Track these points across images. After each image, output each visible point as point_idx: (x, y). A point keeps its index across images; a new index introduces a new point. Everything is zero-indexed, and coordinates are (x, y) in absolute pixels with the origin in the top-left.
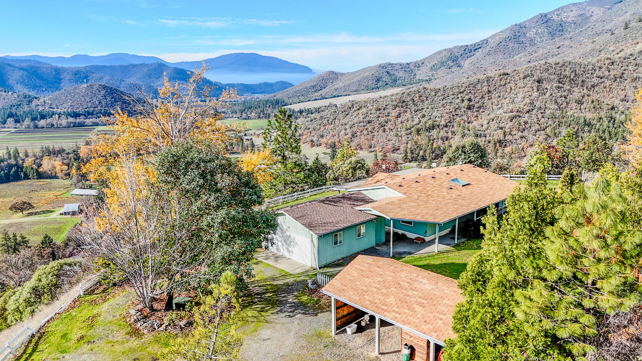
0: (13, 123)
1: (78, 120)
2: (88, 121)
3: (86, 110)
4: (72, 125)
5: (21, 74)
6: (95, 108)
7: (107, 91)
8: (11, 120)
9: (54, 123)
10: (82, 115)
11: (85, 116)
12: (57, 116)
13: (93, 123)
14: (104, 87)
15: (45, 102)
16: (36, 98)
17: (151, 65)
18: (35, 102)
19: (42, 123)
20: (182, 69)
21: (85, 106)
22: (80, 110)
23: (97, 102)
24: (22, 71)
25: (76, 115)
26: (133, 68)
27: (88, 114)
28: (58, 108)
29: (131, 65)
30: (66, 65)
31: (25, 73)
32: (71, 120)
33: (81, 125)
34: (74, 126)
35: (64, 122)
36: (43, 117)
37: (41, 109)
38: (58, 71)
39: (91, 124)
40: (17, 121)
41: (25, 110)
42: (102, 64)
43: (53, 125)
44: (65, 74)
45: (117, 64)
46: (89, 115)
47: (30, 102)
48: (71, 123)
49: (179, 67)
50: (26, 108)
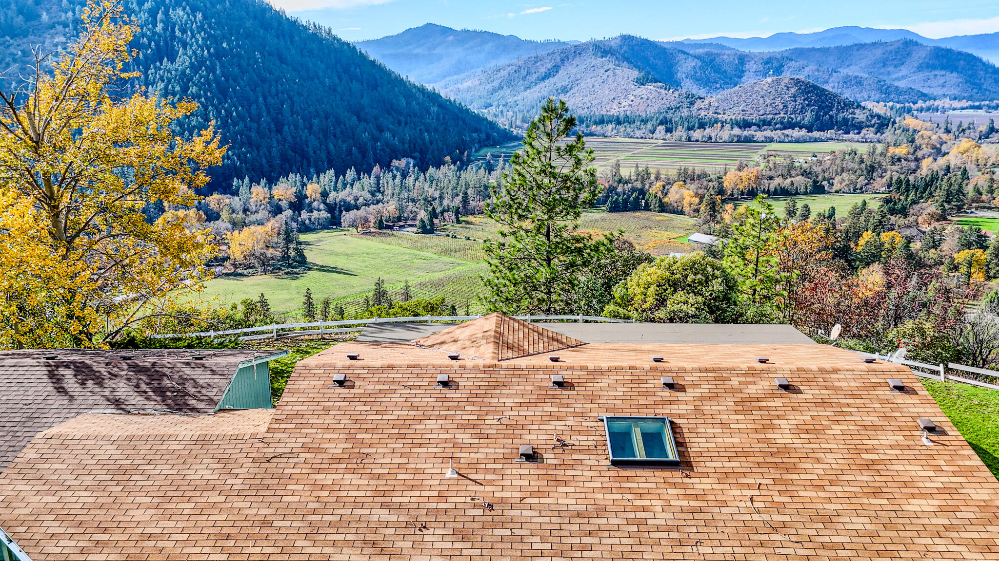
0: (663, 132)
1: (745, 133)
2: (759, 135)
3: (762, 117)
4: (736, 139)
5: (693, 64)
6: (776, 114)
7: (799, 89)
8: (661, 128)
9: (713, 135)
10: (755, 124)
11: (759, 126)
12: (719, 125)
13: (766, 137)
14: (798, 82)
15: (710, 103)
16: (701, 98)
17: (892, 44)
18: (699, 104)
19: (697, 134)
20: (948, 50)
21: (761, 112)
22: (754, 118)
23: (781, 106)
24: (696, 60)
25: (746, 125)
26: (858, 50)
27: (763, 124)
28: (724, 114)
29: (856, 45)
30: (756, 50)
31: (699, 63)
32: (737, 131)
33: (749, 140)
34: (738, 141)
35: (726, 134)
36: (702, 126)
37: (703, 113)
38: (743, 59)
39: (763, 139)
40: (669, 130)
41: (683, 114)
43: (710, 138)
44: (752, 63)
47: (692, 103)
48: (735, 136)
49: (943, 46)
50: (685, 113)
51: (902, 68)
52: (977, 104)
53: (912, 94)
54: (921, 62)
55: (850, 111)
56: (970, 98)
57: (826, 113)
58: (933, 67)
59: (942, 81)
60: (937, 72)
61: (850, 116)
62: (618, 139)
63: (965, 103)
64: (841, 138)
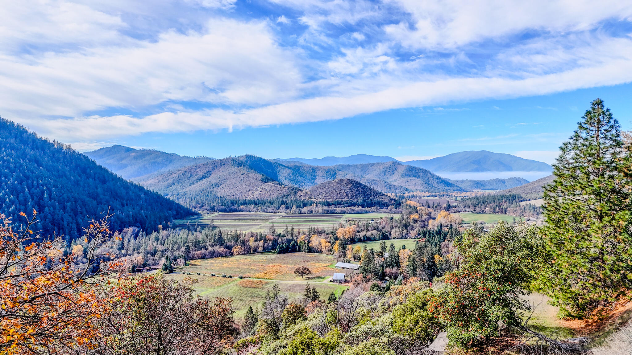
0: (284, 209)
1: (330, 208)
2: (338, 209)
3: (336, 200)
4: (326, 212)
5: (288, 172)
6: (343, 198)
7: (353, 185)
8: (283, 206)
9: (313, 210)
10: (333, 204)
11: (335, 205)
12: (315, 204)
13: (341, 211)
14: (351, 181)
15: (306, 193)
16: (300, 190)
17: (387, 164)
18: (299, 193)
19: (305, 210)
20: (413, 167)
21: (335, 198)
22: (331, 200)
23: (345, 194)
24: (289, 170)
25: (329, 205)
26: (371, 166)
28: (315, 198)
29: (369, 164)
30: (321, 165)
31: (292, 172)
32: (325, 208)
33: (333, 212)
34: (327, 213)
35: (320, 209)
36: (305, 205)
37: (303, 198)
38: (314, 170)
40: (287, 208)
42: (347, 164)
43: (312, 212)
44: (319, 172)
45: (358, 163)
46: (338, 205)
47: (296, 193)
48: (325, 210)
49: (412, 165)
50: (293, 198)
51: (394, 175)
52: (434, 194)
53: (402, 189)
54: (402, 173)
55: (380, 197)
56: (429, 191)
57: (368, 198)
58: (408, 175)
59: (414, 183)
60: (411, 178)
61: (380, 199)
62: (258, 213)
63: (427, 194)
64: (379, 211)
